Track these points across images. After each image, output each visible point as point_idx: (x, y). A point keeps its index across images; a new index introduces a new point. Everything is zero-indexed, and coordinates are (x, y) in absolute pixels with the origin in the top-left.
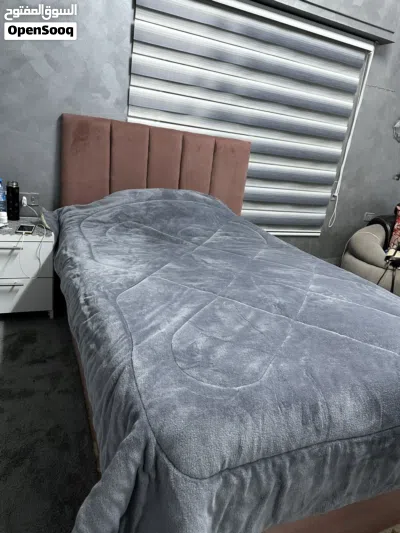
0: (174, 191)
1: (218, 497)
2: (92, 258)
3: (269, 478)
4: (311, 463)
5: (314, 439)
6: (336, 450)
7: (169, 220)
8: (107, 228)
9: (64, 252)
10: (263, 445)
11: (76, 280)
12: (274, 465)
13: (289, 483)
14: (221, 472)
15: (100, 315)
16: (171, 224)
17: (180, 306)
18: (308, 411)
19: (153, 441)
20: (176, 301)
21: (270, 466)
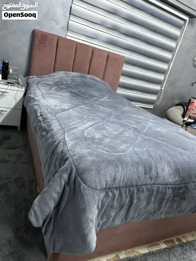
0: (86, 75)
1: (102, 201)
2: (44, 98)
3: (126, 197)
4: (146, 193)
5: (149, 181)
6: (158, 189)
7: (82, 88)
8: (52, 88)
9: (29, 95)
10: (126, 180)
11: (36, 107)
12: (129, 191)
13: (135, 201)
14: (105, 189)
15: (48, 120)
16: (83, 90)
17: (88, 122)
18: (147, 168)
19: (74, 170)
20: (85, 119)
21: (128, 191)
